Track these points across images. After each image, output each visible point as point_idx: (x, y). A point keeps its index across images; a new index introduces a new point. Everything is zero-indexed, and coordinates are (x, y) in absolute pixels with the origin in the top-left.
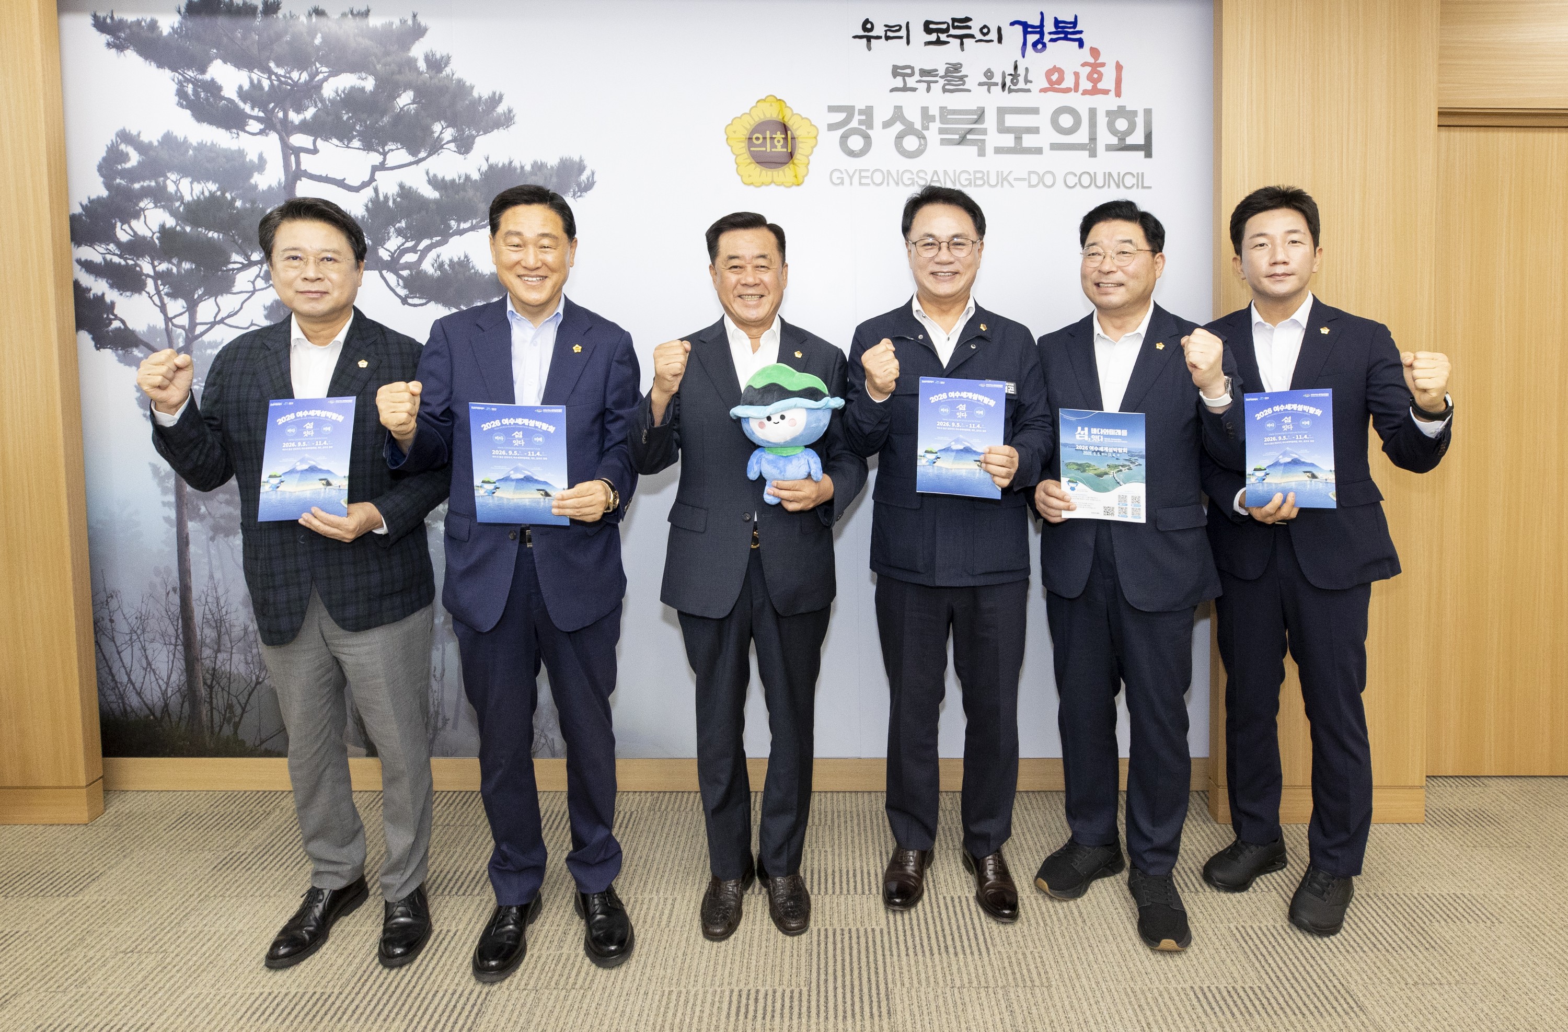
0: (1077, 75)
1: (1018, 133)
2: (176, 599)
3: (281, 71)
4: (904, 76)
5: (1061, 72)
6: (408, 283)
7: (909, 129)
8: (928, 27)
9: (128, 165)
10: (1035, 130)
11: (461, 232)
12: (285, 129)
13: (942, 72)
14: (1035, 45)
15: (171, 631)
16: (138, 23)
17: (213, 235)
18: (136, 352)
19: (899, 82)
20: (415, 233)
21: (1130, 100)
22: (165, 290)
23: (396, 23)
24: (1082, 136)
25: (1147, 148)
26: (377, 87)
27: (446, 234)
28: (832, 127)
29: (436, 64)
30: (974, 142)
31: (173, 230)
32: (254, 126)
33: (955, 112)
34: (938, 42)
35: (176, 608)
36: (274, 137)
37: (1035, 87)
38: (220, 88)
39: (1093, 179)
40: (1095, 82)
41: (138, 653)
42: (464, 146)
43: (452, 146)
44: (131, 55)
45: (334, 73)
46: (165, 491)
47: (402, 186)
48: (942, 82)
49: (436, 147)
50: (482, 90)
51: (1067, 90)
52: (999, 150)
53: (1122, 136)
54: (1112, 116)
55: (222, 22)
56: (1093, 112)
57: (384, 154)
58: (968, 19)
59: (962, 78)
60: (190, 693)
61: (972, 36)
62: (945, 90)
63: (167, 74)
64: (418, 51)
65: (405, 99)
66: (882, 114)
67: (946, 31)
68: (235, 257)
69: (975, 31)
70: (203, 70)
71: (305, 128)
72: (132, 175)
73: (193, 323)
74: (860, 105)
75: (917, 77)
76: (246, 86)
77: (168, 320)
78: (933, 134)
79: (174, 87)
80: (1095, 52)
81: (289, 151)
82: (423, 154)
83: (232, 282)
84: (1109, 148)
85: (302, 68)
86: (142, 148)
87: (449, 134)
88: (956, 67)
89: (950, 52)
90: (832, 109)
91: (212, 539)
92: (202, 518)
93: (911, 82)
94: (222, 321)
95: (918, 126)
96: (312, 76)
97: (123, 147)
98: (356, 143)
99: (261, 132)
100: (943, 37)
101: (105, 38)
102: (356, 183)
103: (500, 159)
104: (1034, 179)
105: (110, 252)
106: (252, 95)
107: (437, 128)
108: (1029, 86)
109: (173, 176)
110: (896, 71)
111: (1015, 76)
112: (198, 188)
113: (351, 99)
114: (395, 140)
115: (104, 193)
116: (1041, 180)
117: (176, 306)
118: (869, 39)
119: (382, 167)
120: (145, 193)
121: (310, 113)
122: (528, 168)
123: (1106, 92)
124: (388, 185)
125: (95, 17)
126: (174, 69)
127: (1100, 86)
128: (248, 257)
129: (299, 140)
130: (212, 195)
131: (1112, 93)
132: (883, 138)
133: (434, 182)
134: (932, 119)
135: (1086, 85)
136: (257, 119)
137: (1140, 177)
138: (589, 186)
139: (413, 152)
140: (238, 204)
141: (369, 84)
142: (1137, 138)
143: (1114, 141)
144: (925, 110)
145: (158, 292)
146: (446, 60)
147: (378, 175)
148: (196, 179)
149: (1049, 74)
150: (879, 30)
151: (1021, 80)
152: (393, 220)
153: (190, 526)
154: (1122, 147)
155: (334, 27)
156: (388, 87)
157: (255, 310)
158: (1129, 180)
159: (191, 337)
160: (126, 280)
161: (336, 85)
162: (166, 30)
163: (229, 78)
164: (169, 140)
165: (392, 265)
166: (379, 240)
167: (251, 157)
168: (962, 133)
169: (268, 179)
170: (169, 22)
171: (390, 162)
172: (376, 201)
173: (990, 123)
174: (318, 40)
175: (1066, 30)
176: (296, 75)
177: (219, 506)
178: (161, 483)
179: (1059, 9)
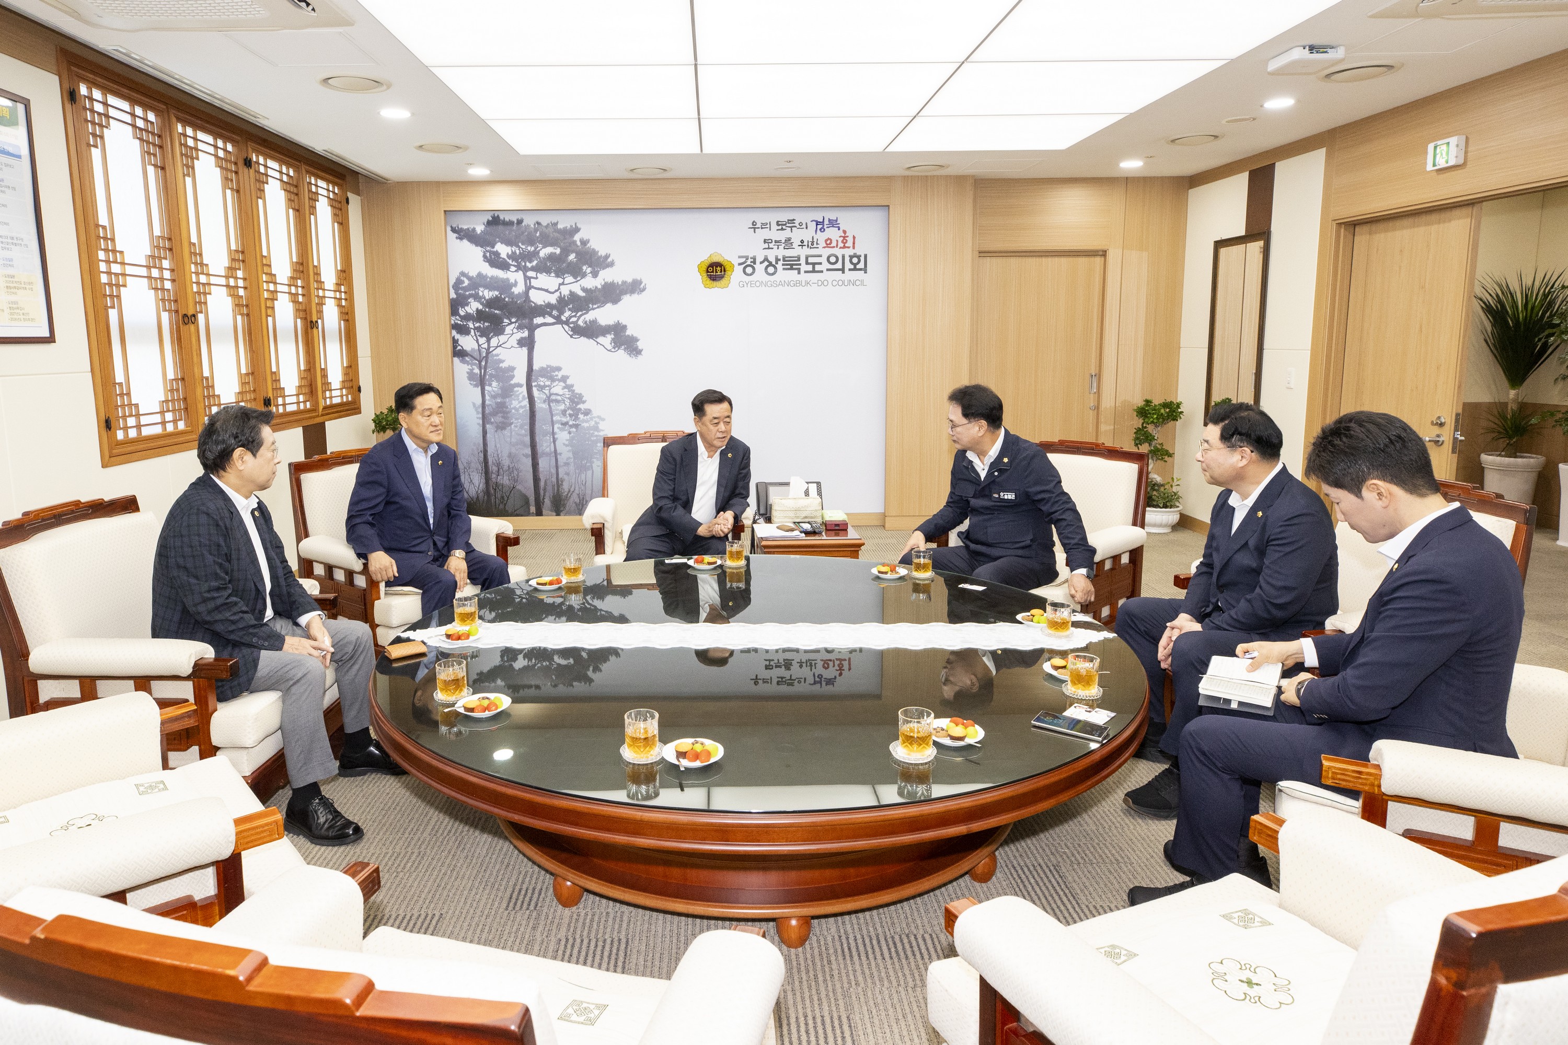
0: (837, 241)
1: (814, 264)
2: (482, 455)
3: (523, 247)
4: (768, 243)
5: (831, 240)
6: (573, 329)
7: (770, 264)
8: (778, 223)
9: (464, 285)
10: (820, 264)
11: (593, 309)
12: (525, 270)
13: (783, 241)
14: (820, 229)
15: (480, 468)
16: (468, 229)
17: (497, 312)
18: (467, 359)
19: (766, 246)
20: (575, 310)
21: (859, 251)
22: (478, 334)
23: (569, 227)
24: (839, 265)
25: (865, 270)
26: (561, 252)
27: (588, 310)
28: (740, 264)
29: (584, 243)
30: (795, 269)
31: (481, 310)
32: (513, 269)
33: (788, 257)
34: (782, 229)
35: (482, 459)
36: (521, 273)
37: (820, 246)
38: (500, 254)
39: (843, 282)
40: (845, 243)
41: (467, 477)
42: (595, 275)
43: (590, 275)
44: (465, 241)
45: (544, 247)
46: (478, 413)
47: (570, 291)
48: (783, 245)
49: (584, 275)
50: (602, 253)
51: (834, 247)
52: (806, 272)
53: (855, 265)
54: (851, 257)
55: (501, 228)
56: (843, 257)
57: (564, 279)
58: (794, 220)
59: (791, 243)
60: (487, 492)
61: (795, 227)
62: (784, 248)
63: (479, 248)
64: (577, 238)
65: (572, 257)
66: (759, 259)
67: (785, 225)
68: (506, 320)
69: (797, 224)
70: (493, 248)
71: (533, 269)
72: (465, 289)
73: (489, 347)
74: (751, 255)
75: (774, 243)
76: (510, 253)
77: (479, 345)
78: (780, 266)
79: (482, 254)
80: (845, 232)
81: (527, 278)
82: (579, 279)
83: (504, 331)
84: (850, 270)
85: (532, 245)
86: (469, 278)
87: (589, 270)
88: (789, 239)
89: (787, 233)
90: (740, 257)
91: (496, 431)
92: (492, 423)
93: (771, 245)
94: (500, 346)
95: (774, 263)
96: (536, 249)
97: (462, 278)
98: (553, 274)
99: (516, 271)
100: (784, 227)
101: (455, 235)
102: (553, 290)
103: (609, 280)
104: (820, 283)
105: (457, 320)
106: (512, 256)
107: (584, 268)
108: (818, 246)
109: (481, 289)
110: (765, 241)
111: (813, 242)
112: (491, 293)
113: (551, 257)
114: (568, 273)
115: (455, 296)
116: (823, 283)
117: (482, 340)
118: (755, 228)
119: (563, 284)
120: (471, 296)
121: (535, 263)
122: (620, 283)
123: (849, 247)
124: (565, 291)
125: (451, 227)
126: (482, 247)
127: (846, 245)
128: (510, 321)
129: (531, 274)
130: (496, 296)
131: (851, 248)
132: (760, 268)
133: (584, 290)
134: (780, 260)
135: (841, 245)
136: (514, 266)
137: (862, 281)
138: (644, 289)
139: (575, 277)
140: (507, 299)
141: (558, 251)
142: (861, 266)
143: (852, 267)
144: (776, 257)
145: (475, 335)
146: (588, 241)
147: (561, 287)
148: (490, 290)
149: (826, 241)
150: (759, 225)
151: (815, 243)
152: (567, 305)
153: (488, 426)
154: (855, 269)
155: (544, 229)
156: (566, 252)
157: (513, 341)
158: (858, 283)
159: (488, 352)
160: (463, 330)
161: (545, 252)
162: (479, 232)
163: (503, 250)
164: (479, 275)
165: (567, 322)
166: (561, 312)
167: (512, 281)
168: (792, 265)
169: (519, 289)
170: (480, 229)
171: (566, 282)
172: (560, 297)
173: (803, 261)
174: (538, 234)
175: (833, 223)
176: (530, 248)
177: (498, 419)
178: (476, 410)
179: (831, 215)
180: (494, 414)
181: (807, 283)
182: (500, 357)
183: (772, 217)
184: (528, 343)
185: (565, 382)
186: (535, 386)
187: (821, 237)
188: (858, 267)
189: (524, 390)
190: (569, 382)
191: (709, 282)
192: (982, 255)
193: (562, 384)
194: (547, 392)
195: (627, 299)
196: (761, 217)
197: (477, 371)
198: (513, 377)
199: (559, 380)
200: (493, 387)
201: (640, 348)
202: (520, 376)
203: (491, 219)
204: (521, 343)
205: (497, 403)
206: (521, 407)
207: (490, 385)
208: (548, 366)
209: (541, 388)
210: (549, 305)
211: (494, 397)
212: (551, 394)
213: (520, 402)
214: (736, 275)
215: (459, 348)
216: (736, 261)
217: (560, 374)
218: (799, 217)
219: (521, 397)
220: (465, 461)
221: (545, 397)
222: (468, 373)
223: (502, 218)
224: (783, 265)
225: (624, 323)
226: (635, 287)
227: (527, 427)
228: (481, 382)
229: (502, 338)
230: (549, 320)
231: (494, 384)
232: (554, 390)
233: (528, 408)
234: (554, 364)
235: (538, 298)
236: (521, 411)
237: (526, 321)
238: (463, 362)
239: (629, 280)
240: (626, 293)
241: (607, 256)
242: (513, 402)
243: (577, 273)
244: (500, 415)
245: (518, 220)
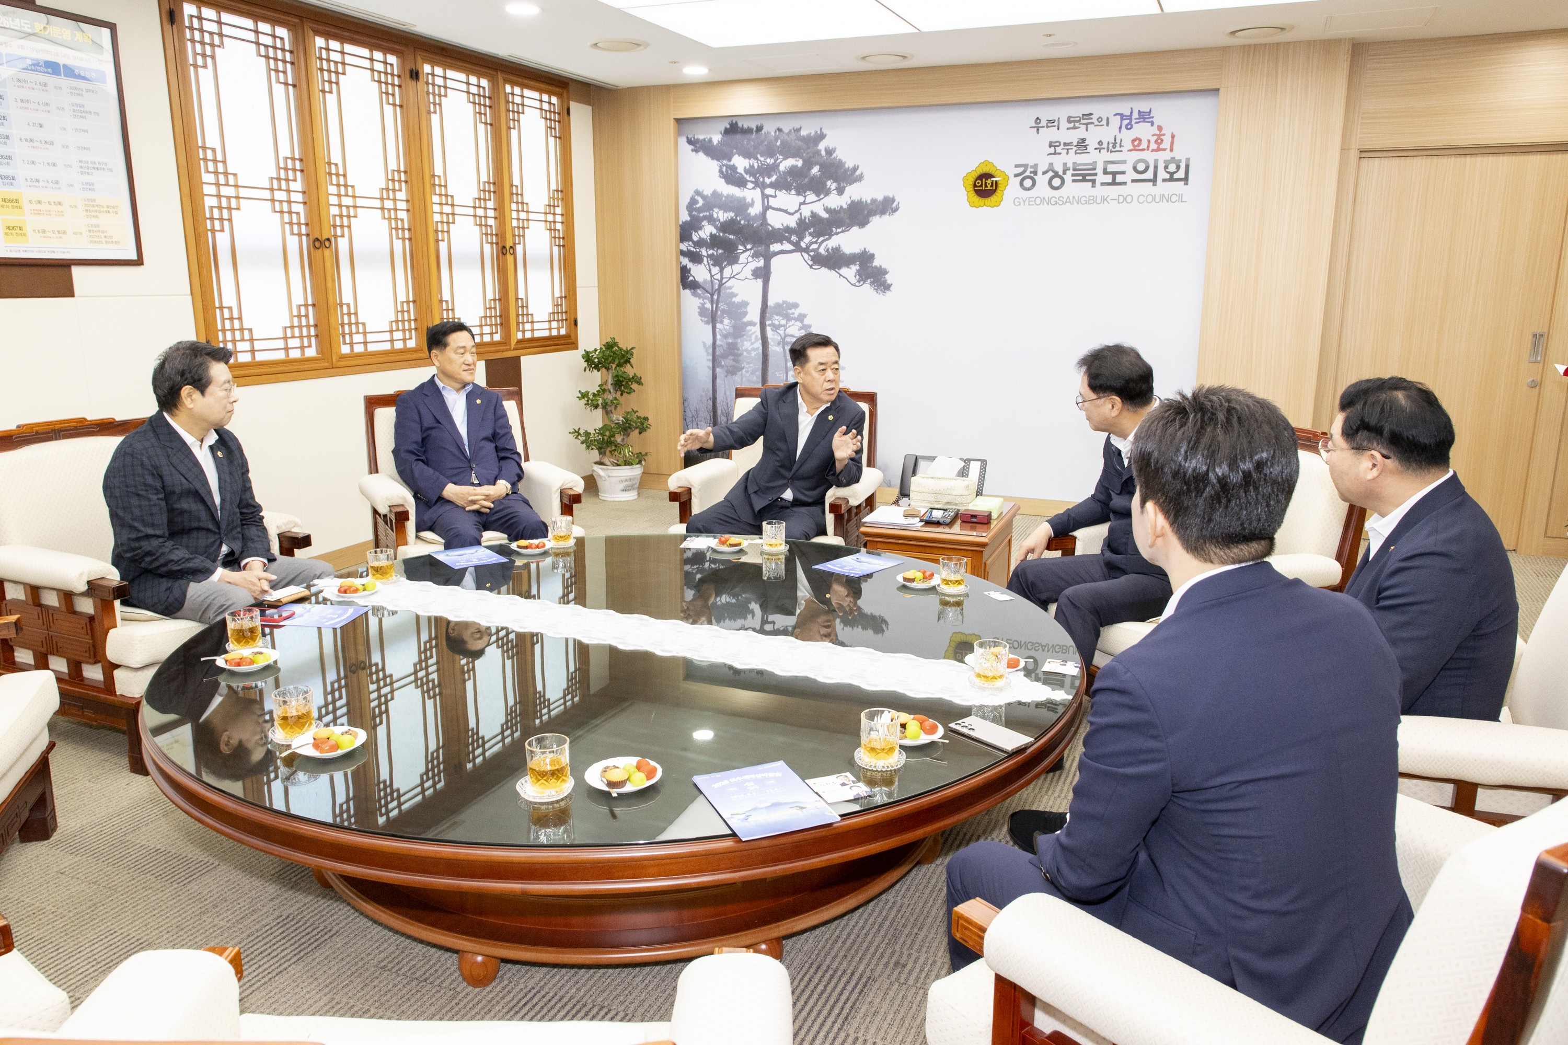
0: (1149, 141)
1: (1114, 174)
2: (711, 403)
3: (762, 159)
4: (1055, 147)
5: (1140, 140)
6: (813, 258)
7: (1056, 175)
8: (1069, 120)
9: (698, 206)
10: (1123, 173)
11: (837, 234)
12: (763, 186)
13: (1075, 143)
14: (1126, 126)
15: (708, 417)
16: (704, 140)
17: (731, 237)
18: (699, 291)
19: (1052, 150)
20: (817, 234)
21: (1180, 153)
22: (711, 262)
23: (813, 133)
24: (1149, 175)
25: (1186, 180)
26: (803, 164)
27: (830, 235)
28: (1016, 176)
29: (830, 152)
30: (1089, 181)
31: (715, 235)
33: (1080, 165)
34: (1075, 128)
35: (710, 407)
36: (758, 190)
37: (1125, 149)
38: (736, 168)
39: (1154, 198)
40: (1159, 144)
42: (840, 191)
43: (835, 192)
44: (701, 154)
45: (785, 159)
46: (708, 354)
47: (812, 212)
48: (1075, 148)
49: (828, 193)
50: (849, 164)
51: (1143, 150)
52: (1103, 184)
53: (1172, 174)
54: (1167, 163)
55: (738, 137)
56: (1156, 161)
57: (805, 197)
58: (1091, 114)
59: (1085, 146)
61: (1092, 123)
62: (1076, 153)
63: (715, 162)
64: (822, 146)
65: (815, 170)
66: (1042, 168)
67: (1079, 121)
68: (741, 247)
69: (1094, 120)
70: (730, 160)
71: (772, 185)
72: (699, 210)
73: (722, 278)
74: (1032, 164)
75: (1062, 147)
76: (748, 167)
77: (712, 276)
78: (1068, 177)
79: (718, 168)
80: (1160, 128)
81: (765, 197)
82: (822, 196)
83: (738, 258)
84: (1164, 180)
85: (771, 157)
86: (704, 197)
87: (834, 186)
88: (1083, 140)
89: (1081, 133)
90: (1016, 166)
91: (726, 376)
92: (722, 367)
93: (1058, 150)
94: (734, 277)
95: (1061, 173)
96: (775, 161)
97: (696, 197)
98: (793, 192)
99: (753, 188)
101: (691, 147)
102: (792, 211)
103: (856, 198)
104: (1121, 199)
105: (690, 246)
106: (750, 171)
107: (829, 183)
108: (1122, 149)
109: (716, 210)
110: (1051, 144)
111: (1115, 144)
112: (726, 215)
113: (792, 171)
114: (810, 190)
115: (688, 219)
117: (715, 270)
118: (1038, 127)
119: (804, 203)
120: (705, 218)
121: (774, 178)
122: (869, 201)
123: (1164, 150)
124: (806, 212)
125: (686, 138)
126: (718, 160)
127: (1161, 147)
128: (745, 247)
129: (769, 191)
130: (732, 218)
131: (1168, 150)
132: (1042, 180)
133: (827, 210)
134: (1069, 169)
135: (1153, 146)
136: (751, 182)
137: (1180, 197)
138: (897, 209)
139: (818, 196)
140: (742, 222)
141: (800, 163)
142: (1181, 174)
143: (1168, 176)
144: (1065, 164)
145: (709, 264)
146: (834, 150)
147: (802, 206)
148: (725, 211)
149: (1134, 141)
150: (1044, 123)
151: (1118, 145)
152: (807, 229)
153: (718, 370)
154: (1172, 179)
155: (786, 137)
156: (808, 164)
157: (748, 272)
158: (1174, 198)
159: (721, 285)
160: (695, 258)
161: (786, 164)
162: (715, 142)
163: (740, 163)
164: (715, 193)
165: (807, 250)
166: (801, 238)
167: (749, 200)
168: (1084, 176)
169: (755, 210)
170: (716, 138)
171: (807, 201)
172: (800, 219)
173: (1099, 170)
174: (778, 143)
175: (1145, 117)
176: (770, 161)
177: (728, 362)
178: (706, 350)
179: (1143, 105)
180: (724, 356)
181: (1104, 199)
182: (733, 290)
183: (1061, 112)
184: (763, 274)
185: (802, 321)
186: (770, 325)
187: (1127, 137)
188: (1176, 176)
189: (757, 329)
190: (806, 322)
191: (976, 199)
192: (1364, 155)
193: (799, 324)
194: (782, 332)
195: (876, 222)
196: (1046, 113)
197: (708, 305)
198: (746, 314)
199: (796, 320)
200: (725, 325)
201: (889, 282)
202: (753, 314)
203: (728, 126)
204: (756, 273)
205: (729, 344)
206: (754, 349)
207: (722, 322)
208: (784, 302)
209: (776, 328)
210: (788, 229)
211: (725, 336)
212: (786, 336)
213: (752, 344)
214: (1011, 190)
215: (691, 278)
216: (1011, 171)
217: (796, 312)
218: (1099, 110)
219: (753, 337)
220: (693, 408)
221: (779, 338)
222: (699, 308)
223: (740, 125)
224: (1073, 175)
225: (871, 252)
226: (886, 206)
227: (759, 373)
228: (713, 319)
229: (736, 268)
230: (787, 246)
231: (726, 321)
232: (789, 331)
233: (761, 351)
234: (791, 300)
235: (776, 220)
236: (753, 354)
237: (761, 248)
238: (695, 295)
239: (880, 198)
240: (875, 214)
241: (855, 169)
242: (745, 343)
243: (819, 189)
244: (731, 357)
245: (757, 127)
